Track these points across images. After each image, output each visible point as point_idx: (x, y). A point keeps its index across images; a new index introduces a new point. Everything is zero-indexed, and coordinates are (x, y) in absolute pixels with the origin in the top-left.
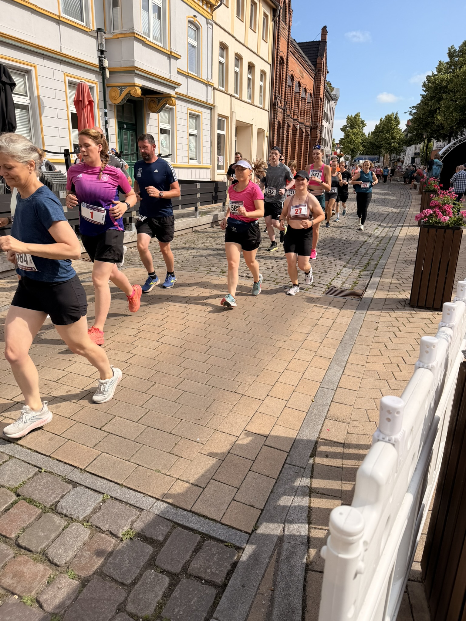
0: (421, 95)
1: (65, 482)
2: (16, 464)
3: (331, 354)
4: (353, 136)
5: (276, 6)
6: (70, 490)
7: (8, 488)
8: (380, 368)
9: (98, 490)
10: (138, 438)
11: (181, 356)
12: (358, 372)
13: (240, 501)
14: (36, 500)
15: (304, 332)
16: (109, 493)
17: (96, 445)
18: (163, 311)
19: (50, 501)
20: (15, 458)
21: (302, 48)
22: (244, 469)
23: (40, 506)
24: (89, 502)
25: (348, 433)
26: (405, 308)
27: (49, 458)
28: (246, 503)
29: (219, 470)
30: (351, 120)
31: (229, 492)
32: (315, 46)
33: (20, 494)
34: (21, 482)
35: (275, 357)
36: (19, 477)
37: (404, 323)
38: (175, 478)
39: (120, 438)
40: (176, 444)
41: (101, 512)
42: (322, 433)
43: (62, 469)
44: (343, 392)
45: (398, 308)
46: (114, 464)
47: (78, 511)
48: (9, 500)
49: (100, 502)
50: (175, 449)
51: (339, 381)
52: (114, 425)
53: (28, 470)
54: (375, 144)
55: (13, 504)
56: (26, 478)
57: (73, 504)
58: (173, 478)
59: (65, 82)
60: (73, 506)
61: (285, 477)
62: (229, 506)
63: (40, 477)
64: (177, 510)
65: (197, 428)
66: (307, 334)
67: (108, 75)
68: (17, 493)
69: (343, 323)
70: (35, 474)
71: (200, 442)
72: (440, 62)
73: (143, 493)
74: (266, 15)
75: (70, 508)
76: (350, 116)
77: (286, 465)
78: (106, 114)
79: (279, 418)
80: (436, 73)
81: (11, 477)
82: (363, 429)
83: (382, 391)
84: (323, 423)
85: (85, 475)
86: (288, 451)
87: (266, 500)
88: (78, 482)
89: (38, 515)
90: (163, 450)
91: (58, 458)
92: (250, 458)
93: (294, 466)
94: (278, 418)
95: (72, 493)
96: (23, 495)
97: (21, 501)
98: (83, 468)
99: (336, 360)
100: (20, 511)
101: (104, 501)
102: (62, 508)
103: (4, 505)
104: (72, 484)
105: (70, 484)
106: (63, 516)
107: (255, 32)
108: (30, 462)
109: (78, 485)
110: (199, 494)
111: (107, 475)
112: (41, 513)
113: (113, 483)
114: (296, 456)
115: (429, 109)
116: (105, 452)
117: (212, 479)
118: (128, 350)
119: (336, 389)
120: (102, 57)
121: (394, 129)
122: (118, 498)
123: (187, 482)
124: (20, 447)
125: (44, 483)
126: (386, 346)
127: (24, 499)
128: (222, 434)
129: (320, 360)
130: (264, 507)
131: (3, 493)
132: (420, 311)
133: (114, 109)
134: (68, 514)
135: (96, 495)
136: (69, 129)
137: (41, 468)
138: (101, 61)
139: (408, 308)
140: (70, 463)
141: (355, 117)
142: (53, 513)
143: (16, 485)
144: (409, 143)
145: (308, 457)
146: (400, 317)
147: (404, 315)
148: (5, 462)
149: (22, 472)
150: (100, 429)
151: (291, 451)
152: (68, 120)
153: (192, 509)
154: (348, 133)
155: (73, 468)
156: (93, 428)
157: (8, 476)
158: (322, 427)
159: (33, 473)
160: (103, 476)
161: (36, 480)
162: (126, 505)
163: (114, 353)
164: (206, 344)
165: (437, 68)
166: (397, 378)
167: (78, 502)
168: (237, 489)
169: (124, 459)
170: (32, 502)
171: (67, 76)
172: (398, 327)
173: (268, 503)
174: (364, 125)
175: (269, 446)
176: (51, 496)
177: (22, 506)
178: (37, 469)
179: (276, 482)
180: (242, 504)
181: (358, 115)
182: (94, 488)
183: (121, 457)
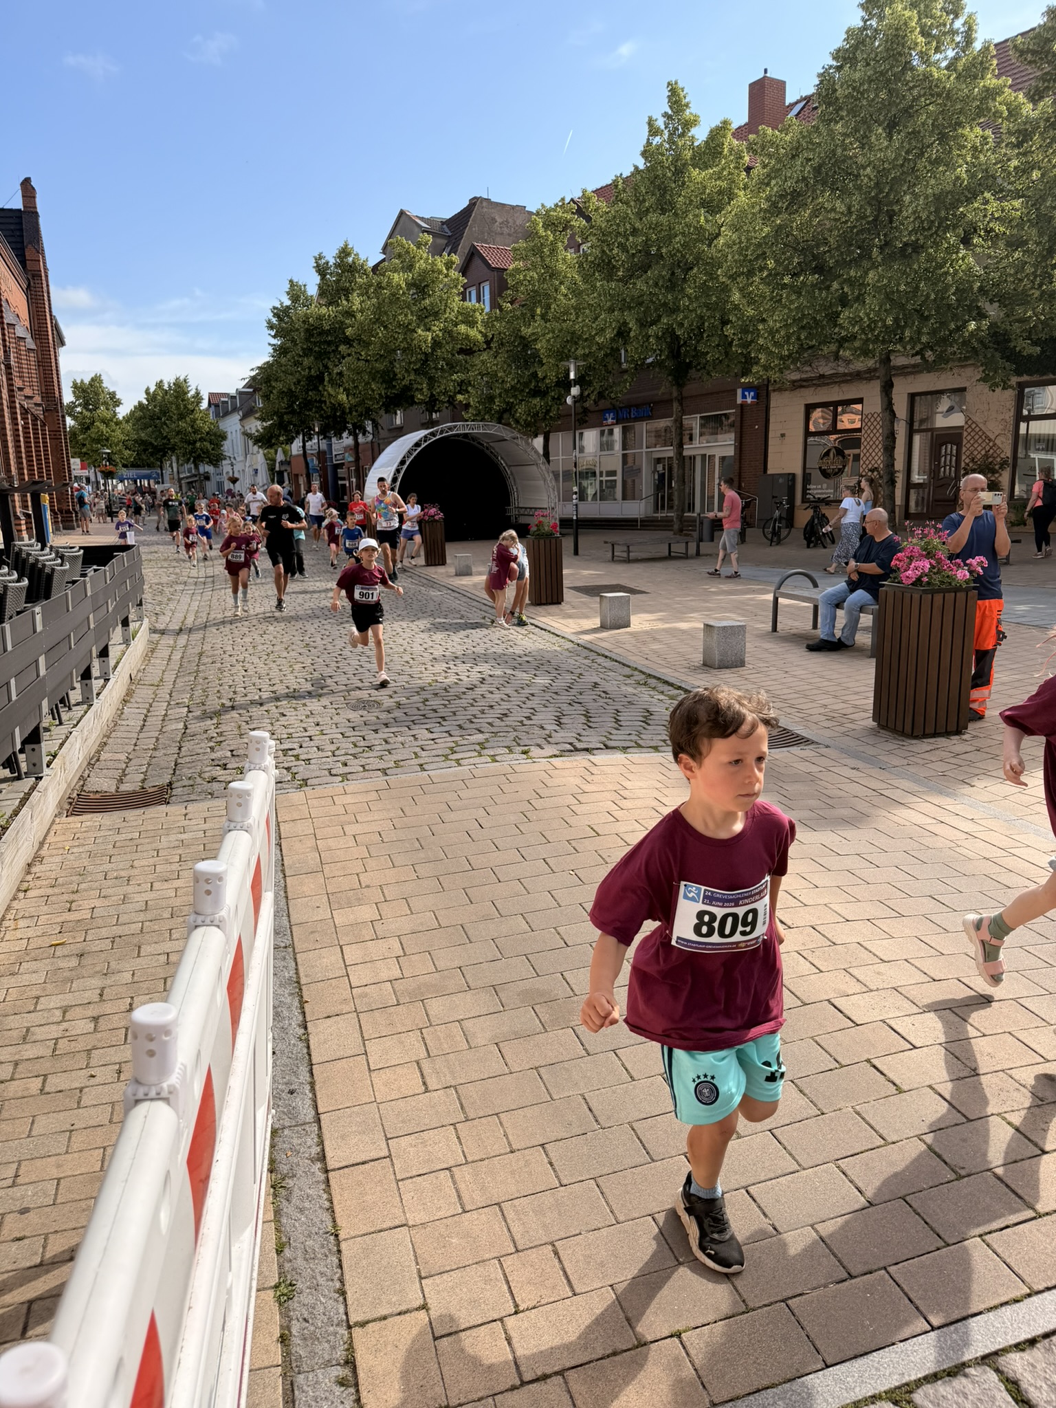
0: (268, 345)
30: (84, 391)
32: (14, 220)
72: (291, 281)
76: (79, 381)
141: (91, 385)
165: (288, 293)
174: (118, 403)
181: (96, 380)
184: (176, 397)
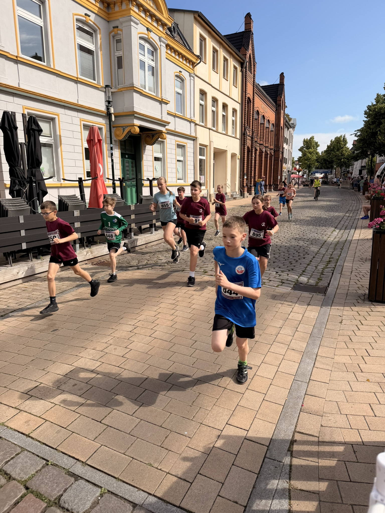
0: (364, 121)
1: (68, 475)
2: (27, 457)
3: (302, 347)
4: (309, 155)
5: (244, 61)
6: (72, 483)
7: (19, 481)
8: (346, 360)
9: (97, 484)
10: (133, 431)
11: (170, 350)
12: (327, 364)
13: (225, 496)
14: (42, 493)
15: (277, 326)
16: (106, 487)
17: (96, 437)
18: (155, 308)
19: (55, 494)
20: (27, 450)
21: (265, 90)
22: (228, 463)
23: (45, 500)
24: (89, 496)
25: (322, 426)
26: (365, 302)
27: (56, 451)
28: (230, 498)
29: (204, 464)
30: (307, 142)
31: (214, 487)
32: (275, 88)
33: (29, 487)
34: (30, 475)
35: (252, 350)
36: (29, 470)
37: (365, 317)
38: (165, 472)
39: (117, 431)
40: (166, 437)
41: (98, 507)
42: (298, 426)
43: (66, 461)
44: (315, 385)
45: (359, 302)
46: (112, 457)
47: (78, 506)
48: (18, 494)
49: (98, 496)
50: (165, 443)
51: (311, 374)
52: (112, 418)
53: (37, 463)
54: (327, 160)
55: (22, 497)
56: (35, 471)
57: (75, 498)
58: (164, 473)
59: (81, 125)
60: (74, 500)
61: (266, 472)
62: (214, 502)
63: (47, 470)
64: (167, 505)
65: (184, 422)
66: (280, 327)
67: (113, 119)
68: (26, 486)
69: (311, 317)
70: (43, 467)
71: (188, 435)
72: (378, 94)
73: (137, 488)
74: (235, 68)
75: (72, 503)
76: (306, 139)
77: (266, 459)
78: (112, 149)
79: (259, 411)
80: (375, 103)
81: (22, 470)
82: (335, 421)
83: (350, 383)
84: (299, 416)
85: (86, 468)
86: (268, 445)
87: (249, 496)
88: (80, 475)
89: (43, 509)
90: (155, 443)
91: (63, 451)
92: (232, 452)
93: (274, 460)
94: (257, 411)
95: (74, 486)
96: (31, 488)
97: (29, 494)
98: (84, 461)
99: (307, 353)
100: (27, 505)
101: (101, 495)
102: (64, 502)
103: (14, 498)
104: (74, 477)
105: (72, 477)
106: (65, 510)
107: (227, 81)
108: (39, 455)
109: (79, 478)
110: (187, 489)
111: (104, 468)
112: (46, 507)
113: (110, 477)
114: (275, 451)
115: (371, 131)
116: (104, 444)
117: (198, 473)
118: (125, 345)
119: (309, 382)
120: (109, 106)
121: (342, 148)
122: (114, 492)
123: (176, 476)
124: (31, 439)
125: (50, 476)
126: (351, 339)
127: (32, 493)
128: (207, 428)
129: (293, 353)
130: (247, 503)
131: (14, 486)
132: (378, 305)
133: (118, 143)
134: (69, 508)
135: (95, 489)
136: (83, 160)
137: (48, 461)
138: (108, 109)
139: (367, 302)
140: (73, 456)
141: (310, 140)
142: (56, 507)
143: (26, 477)
144: (356, 158)
145: (286, 451)
146: (361, 311)
147: (364, 309)
148: (18, 454)
149: (32, 465)
150: (100, 422)
151: (271, 445)
152: (83, 153)
153: (181, 505)
154: (305, 152)
155: (76, 461)
156: (94, 421)
157: (19, 469)
158: (298, 420)
159: (41, 466)
160: (102, 469)
161: (43, 472)
162: (121, 499)
163: (114, 348)
164: (192, 339)
165: (375, 99)
166: (363, 370)
167: (78, 496)
168: (222, 485)
169: (120, 451)
170: (39, 495)
171: (82, 121)
172: (360, 321)
173: (251, 499)
174: (318, 146)
175: (249, 440)
176: (55, 489)
177: (30, 499)
178: (45, 462)
179: (257, 477)
180: (226, 500)
181: (312, 138)
182: (93, 482)
183: (117, 450)
184: (337, 143)
